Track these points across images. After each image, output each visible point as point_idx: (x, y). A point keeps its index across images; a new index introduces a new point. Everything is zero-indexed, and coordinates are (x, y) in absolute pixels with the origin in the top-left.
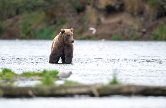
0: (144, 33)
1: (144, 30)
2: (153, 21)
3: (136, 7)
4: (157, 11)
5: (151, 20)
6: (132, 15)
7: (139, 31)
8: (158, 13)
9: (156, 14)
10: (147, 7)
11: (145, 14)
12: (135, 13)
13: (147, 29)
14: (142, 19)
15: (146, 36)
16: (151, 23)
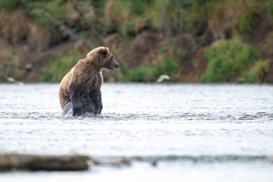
0: (29, 70)
1: (29, 66)
2: (43, 51)
3: (15, 29)
4: (49, 36)
5: (39, 50)
6: (10, 41)
7: (21, 68)
8: (51, 38)
9: (47, 40)
10: (34, 29)
11: (31, 40)
12: (15, 39)
13: (34, 64)
14: (26, 48)
15: (31, 75)
16: (39, 54)
